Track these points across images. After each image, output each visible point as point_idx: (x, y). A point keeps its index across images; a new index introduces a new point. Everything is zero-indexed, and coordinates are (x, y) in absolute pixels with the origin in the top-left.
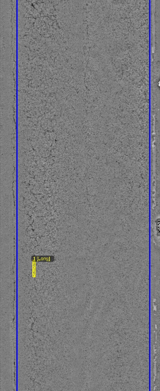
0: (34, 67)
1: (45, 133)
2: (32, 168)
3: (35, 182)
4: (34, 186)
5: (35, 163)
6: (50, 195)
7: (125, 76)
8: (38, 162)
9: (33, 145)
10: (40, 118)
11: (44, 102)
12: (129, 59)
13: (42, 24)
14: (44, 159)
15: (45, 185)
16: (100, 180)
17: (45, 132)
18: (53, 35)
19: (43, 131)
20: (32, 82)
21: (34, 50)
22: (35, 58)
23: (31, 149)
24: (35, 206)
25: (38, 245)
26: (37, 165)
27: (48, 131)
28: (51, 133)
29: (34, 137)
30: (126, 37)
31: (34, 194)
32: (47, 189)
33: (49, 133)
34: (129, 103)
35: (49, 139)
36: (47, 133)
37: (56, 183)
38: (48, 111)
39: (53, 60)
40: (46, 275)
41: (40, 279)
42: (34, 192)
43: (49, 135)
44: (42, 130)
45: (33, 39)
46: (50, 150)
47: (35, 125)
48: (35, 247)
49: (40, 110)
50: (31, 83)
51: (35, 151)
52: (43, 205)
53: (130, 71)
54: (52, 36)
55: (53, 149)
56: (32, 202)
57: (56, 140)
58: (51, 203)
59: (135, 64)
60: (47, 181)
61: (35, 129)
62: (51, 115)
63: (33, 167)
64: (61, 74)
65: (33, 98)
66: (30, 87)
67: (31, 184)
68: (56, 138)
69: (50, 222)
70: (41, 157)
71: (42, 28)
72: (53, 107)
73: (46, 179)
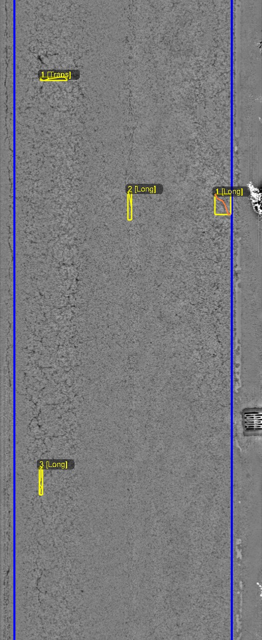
0: (42, 160)
1: (59, 268)
2: (38, 326)
3: (43, 348)
4: (41, 354)
5: (42, 317)
6: (68, 369)
7: (190, 175)
8: (48, 315)
9: (40, 288)
10: (51, 244)
11: (58, 217)
12: (198, 146)
13: (55, 89)
14: (58, 310)
15: (59, 353)
16: (149, 344)
17: (59, 266)
18: (72, 107)
19: (57, 265)
20: (39, 184)
21: (42, 131)
22: (44, 145)
23: (37, 294)
24: (42, 387)
25: (47, 451)
26: (47, 320)
27: (64, 264)
28: (69, 268)
29: (42, 274)
30: (192, 111)
31: (41, 368)
32: (63, 359)
33: (66, 268)
34: (198, 220)
35: (65, 277)
36: (63, 267)
37: (77, 349)
38: (64, 233)
39: (73, 149)
40: (60, 500)
41: (50, 506)
42: (41, 363)
43: (65, 271)
44: (54, 263)
45: (39, 115)
46: (68, 296)
47: (44, 254)
48: (43, 454)
49: (52, 230)
50: (37, 187)
51: (43, 297)
52: (56, 386)
53: (199, 166)
54: (72, 109)
55: (73, 294)
56: (38, 381)
57: (77, 280)
58: (69, 382)
59: (208, 155)
60: (63, 345)
61: (43, 260)
62: (69, 238)
63: (39, 323)
64: (85, 172)
65: (40, 210)
66: (35, 192)
67: (36, 350)
68: (78, 275)
69: (68, 414)
70: (52, 307)
71: (55, 96)
72: (72, 226)
73: (61, 344)
